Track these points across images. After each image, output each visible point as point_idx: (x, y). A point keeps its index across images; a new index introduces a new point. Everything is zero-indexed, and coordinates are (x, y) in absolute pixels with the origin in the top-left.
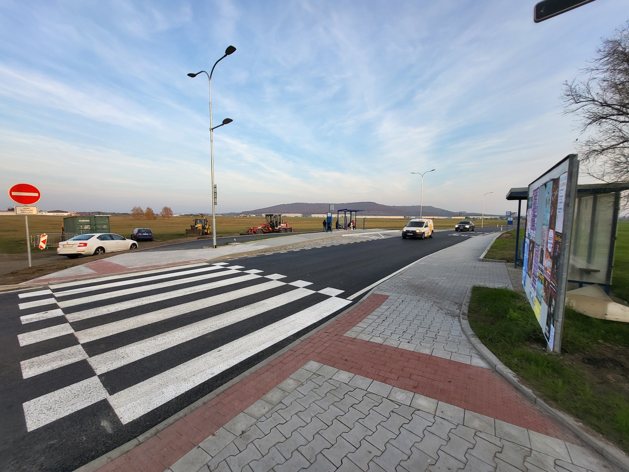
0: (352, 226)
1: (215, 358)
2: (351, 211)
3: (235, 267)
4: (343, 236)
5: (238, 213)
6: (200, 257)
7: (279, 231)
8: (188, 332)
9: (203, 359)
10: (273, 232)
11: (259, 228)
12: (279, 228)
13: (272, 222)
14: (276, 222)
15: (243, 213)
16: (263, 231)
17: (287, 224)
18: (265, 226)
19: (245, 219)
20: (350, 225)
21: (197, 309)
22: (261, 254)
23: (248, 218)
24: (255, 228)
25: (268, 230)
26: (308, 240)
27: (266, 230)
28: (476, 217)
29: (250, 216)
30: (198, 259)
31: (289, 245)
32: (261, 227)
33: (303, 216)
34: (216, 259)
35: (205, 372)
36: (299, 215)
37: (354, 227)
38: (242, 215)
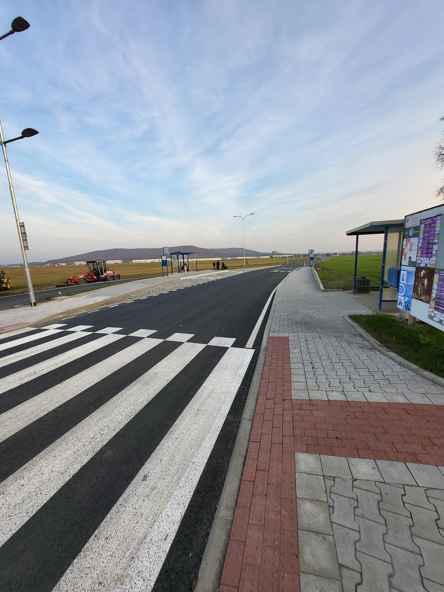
0: (185, 268)
1: (147, 496)
2: (183, 254)
3: (79, 328)
4: (182, 279)
5: (42, 262)
6: (17, 320)
7: (105, 279)
8: (64, 455)
9: (128, 509)
10: (98, 280)
11: (80, 277)
12: (106, 276)
13: (96, 270)
14: (101, 269)
15: (49, 262)
16: (87, 281)
17: (113, 271)
18: (87, 275)
19: (53, 269)
20: (184, 268)
21: (57, 405)
22: (103, 307)
23: (57, 268)
24: (76, 277)
25: (93, 279)
26: (149, 286)
27: (90, 279)
29: (59, 265)
30: (15, 323)
31: (132, 293)
32: (83, 276)
33: (124, 262)
34: (44, 320)
35: (148, 540)
36: (119, 262)
37: (188, 270)
38: (49, 265)
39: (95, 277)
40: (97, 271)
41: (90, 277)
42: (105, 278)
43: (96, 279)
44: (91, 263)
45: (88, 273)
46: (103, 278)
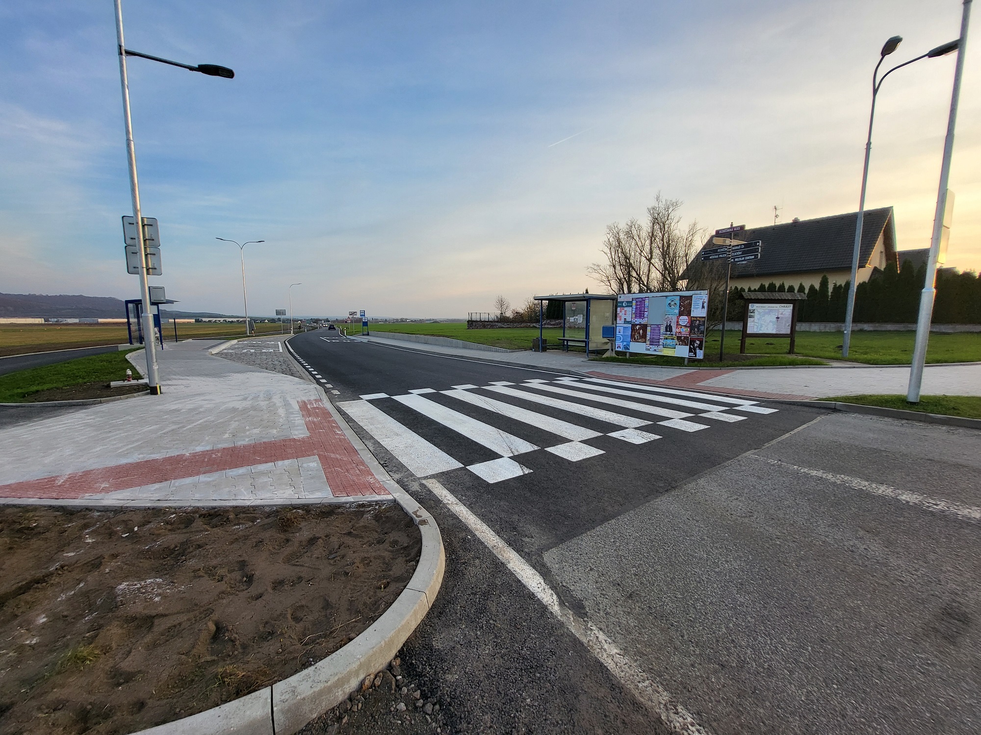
28: (214, 319)
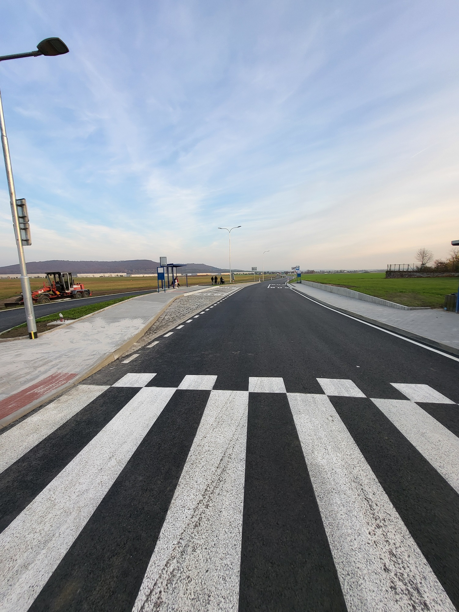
4: (185, 295)
7: (72, 295)
11: (40, 292)
12: (72, 291)
13: (59, 284)
14: (66, 283)
17: (81, 286)
18: (48, 289)
25: (55, 295)
32: (43, 291)
37: (179, 284)
39: (58, 293)
40: (61, 285)
41: (51, 292)
42: (71, 293)
43: (59, 295)
44: (52, 275)
45: (49, 287)
46: (68, 294)
